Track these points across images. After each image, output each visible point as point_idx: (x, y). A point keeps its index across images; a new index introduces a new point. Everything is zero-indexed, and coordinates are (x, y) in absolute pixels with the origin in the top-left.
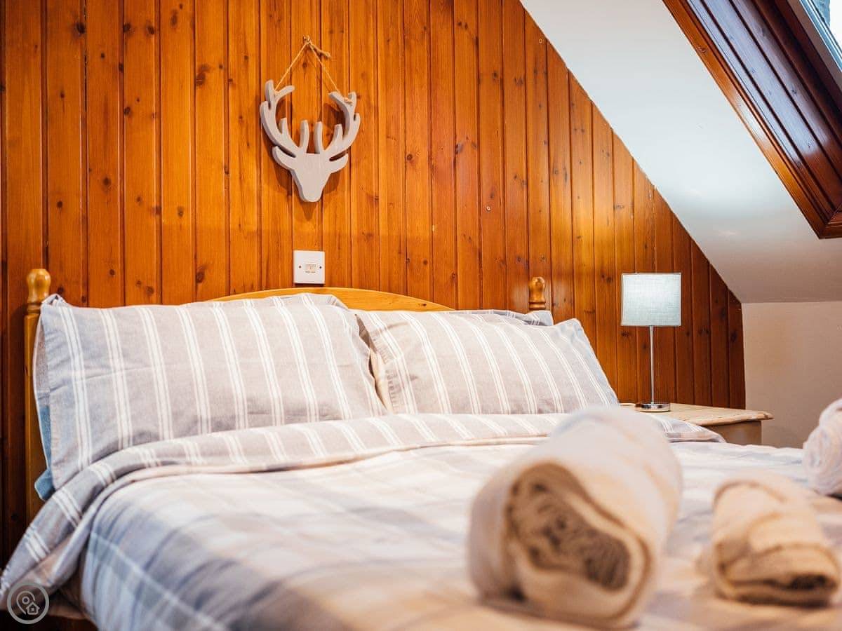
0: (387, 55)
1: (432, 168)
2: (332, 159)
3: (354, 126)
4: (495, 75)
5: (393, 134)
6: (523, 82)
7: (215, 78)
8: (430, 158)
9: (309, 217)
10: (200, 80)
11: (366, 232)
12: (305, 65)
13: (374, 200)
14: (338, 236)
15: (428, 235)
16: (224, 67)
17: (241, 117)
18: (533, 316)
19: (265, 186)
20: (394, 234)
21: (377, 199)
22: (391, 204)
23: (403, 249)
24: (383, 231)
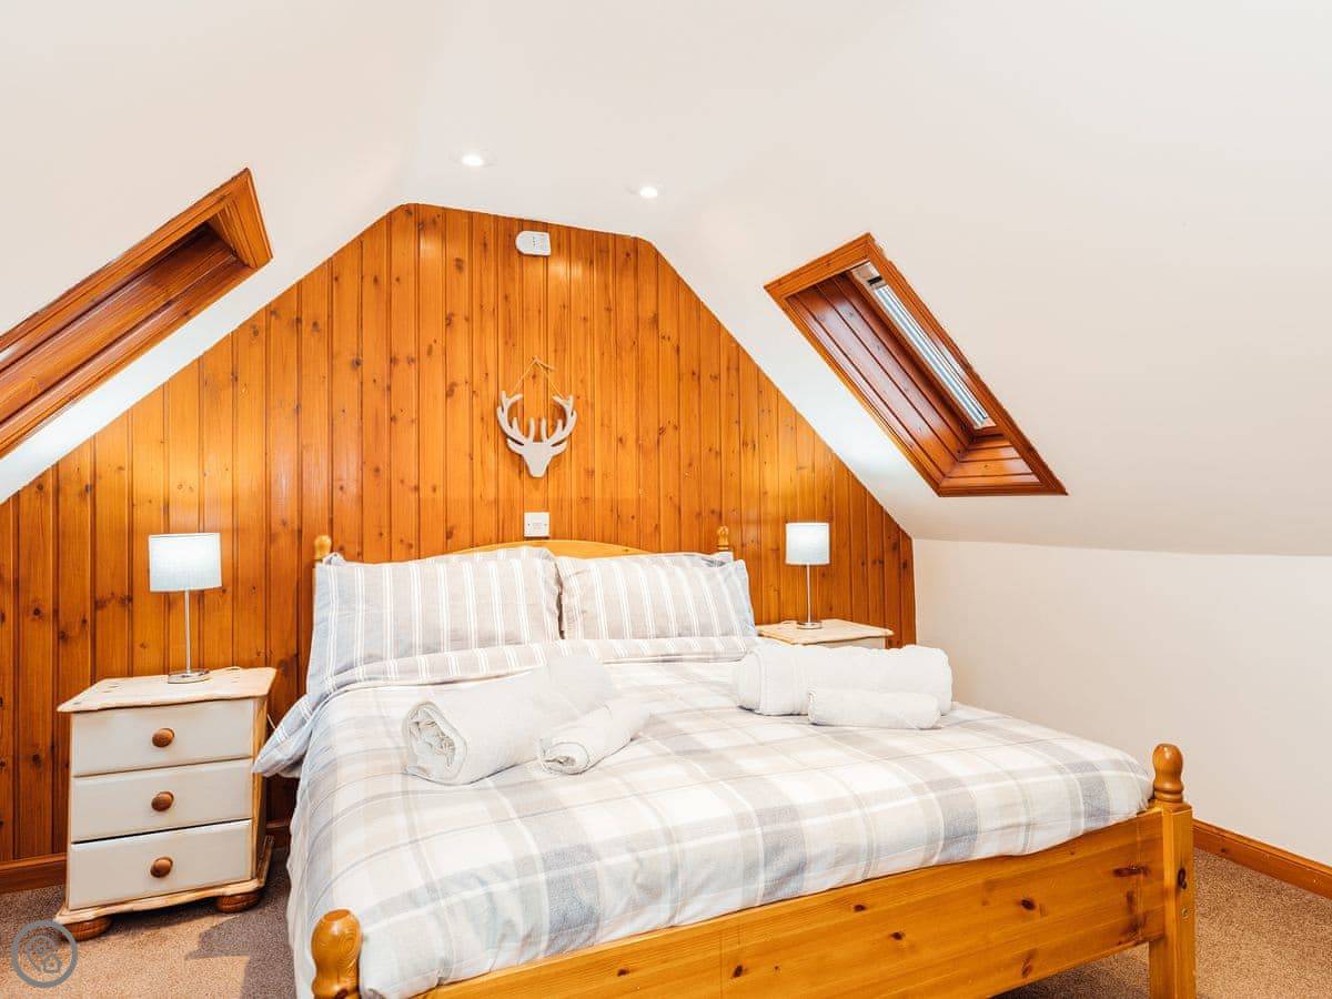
0: (602, 365)
1: (639, 447)
2: (554, 445)
3: (571, 420)
4: (694, 374)
5: (606, 422)
6: (716, 378)
7: (462, 391)
8: (638, 439)
9: (537, 489)
10: (450, 393)
11: (583, 496)
12: (534, 377)
13: (591, 473)
14: (560, 501)
15: (635, 496)
16: (469, 382)
17: (482, 419)
18: (717, 557)
19: (501, 467)
20: (608, 496)
21: (593, 472)
22: (605, 475)
23: (615, 509)
24: (598, 495)
